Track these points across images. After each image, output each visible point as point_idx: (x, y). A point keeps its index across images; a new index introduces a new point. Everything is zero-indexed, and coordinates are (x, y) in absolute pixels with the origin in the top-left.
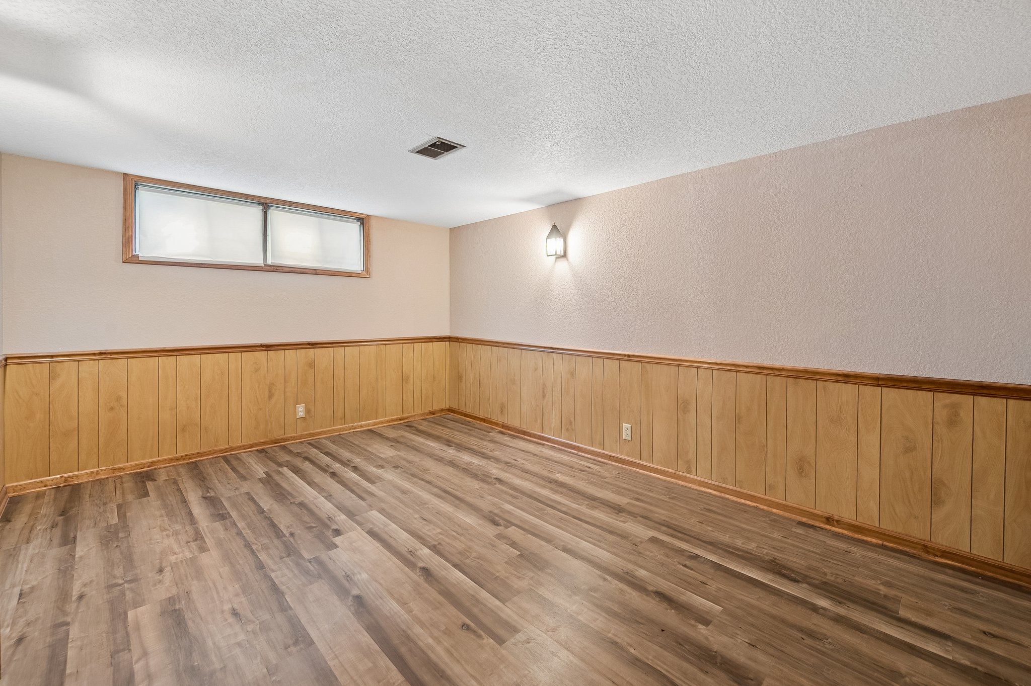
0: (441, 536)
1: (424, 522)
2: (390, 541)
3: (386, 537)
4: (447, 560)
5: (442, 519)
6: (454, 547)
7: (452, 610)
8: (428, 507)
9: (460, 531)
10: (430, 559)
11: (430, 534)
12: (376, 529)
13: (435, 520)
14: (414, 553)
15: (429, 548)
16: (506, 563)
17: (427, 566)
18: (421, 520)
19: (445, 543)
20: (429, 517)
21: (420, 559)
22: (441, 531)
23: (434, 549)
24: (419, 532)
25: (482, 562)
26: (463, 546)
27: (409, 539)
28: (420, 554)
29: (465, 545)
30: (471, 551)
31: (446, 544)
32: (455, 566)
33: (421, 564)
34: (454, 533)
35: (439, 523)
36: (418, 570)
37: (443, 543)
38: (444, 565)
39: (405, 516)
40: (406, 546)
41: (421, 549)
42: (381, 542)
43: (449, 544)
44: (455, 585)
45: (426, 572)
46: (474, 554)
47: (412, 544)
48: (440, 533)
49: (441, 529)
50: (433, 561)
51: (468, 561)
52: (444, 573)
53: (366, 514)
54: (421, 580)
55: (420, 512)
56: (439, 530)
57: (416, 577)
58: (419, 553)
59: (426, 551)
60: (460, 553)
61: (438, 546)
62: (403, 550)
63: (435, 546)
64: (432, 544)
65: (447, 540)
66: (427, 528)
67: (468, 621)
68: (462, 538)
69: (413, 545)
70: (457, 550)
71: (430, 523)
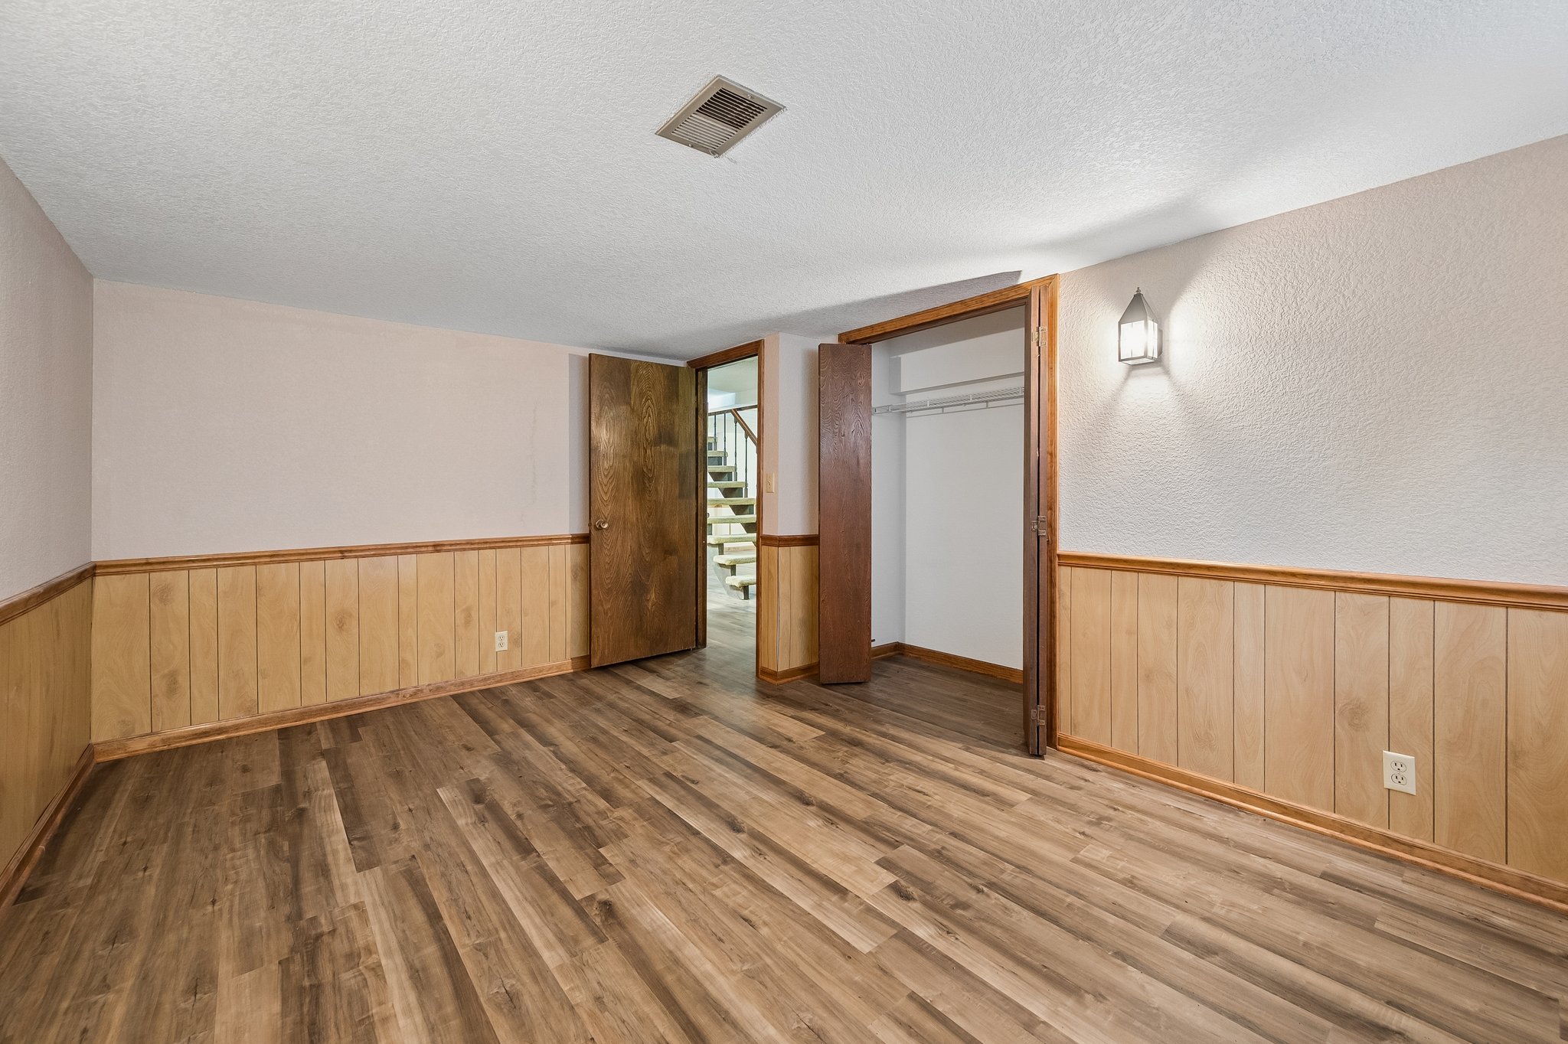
0: (714, 880)
1: (746, 913)
2: (799, 874)
3: (808, 880)
4: (707, 841)
5: (710, 921)
6: (694, 860)
7: (706, 792)
8: (743, 961)
9: (680, 891)
10: (731, 842)
11: (734, 886)
12: (835, 898)
13: (724, 919)
14: (755, 851)
15: (733, 859)
16: (626, 836)
17: (734, 834)
18: (753, 918)
19: (709, 867)
20: (738, 929)
21: (745, 844)
22: (714, 892)
23: (726, 858)
24: (753, 890)
25: (660, 837)
26: (680, 861)
27: (768, 875)
28: (745, 851)
29: (676, 863)
30: (671, 854)
31: (707, 865)
32: (696, 833)
33: (743, 836)
34: (691, 886)
35: (716, 912)
36: (746, 829)
37: (711, 867)
38: (712, 835)
39: (791, 934)
40: (769, 864)
41: (745, 857)
42: (813, 871)
43: (703, 866)
44: (700, 814)
45: (735, 827)
46: (667, 849)
47: (761, 867)
48: (717, 887)
49: (713, 896)
50: (726, 841)
51: (679, 839)
52: (712, 826)
53: (879, 942)
54: (740, 818)
55: (759, 946)
56: (718, 893)
57: (747, 822)
58: (747, 852)
59: (737, 854)
60: (687, 851)
61: (719, 862)
62: (771, 856)
63: (725, 862)
64: (729, 866)
65: (704, 873)
66: (739, 899)
67: (692, 786)
68: (678, 875)
69: (758, 865)
70: (690, 856)
71: (735, 912)
